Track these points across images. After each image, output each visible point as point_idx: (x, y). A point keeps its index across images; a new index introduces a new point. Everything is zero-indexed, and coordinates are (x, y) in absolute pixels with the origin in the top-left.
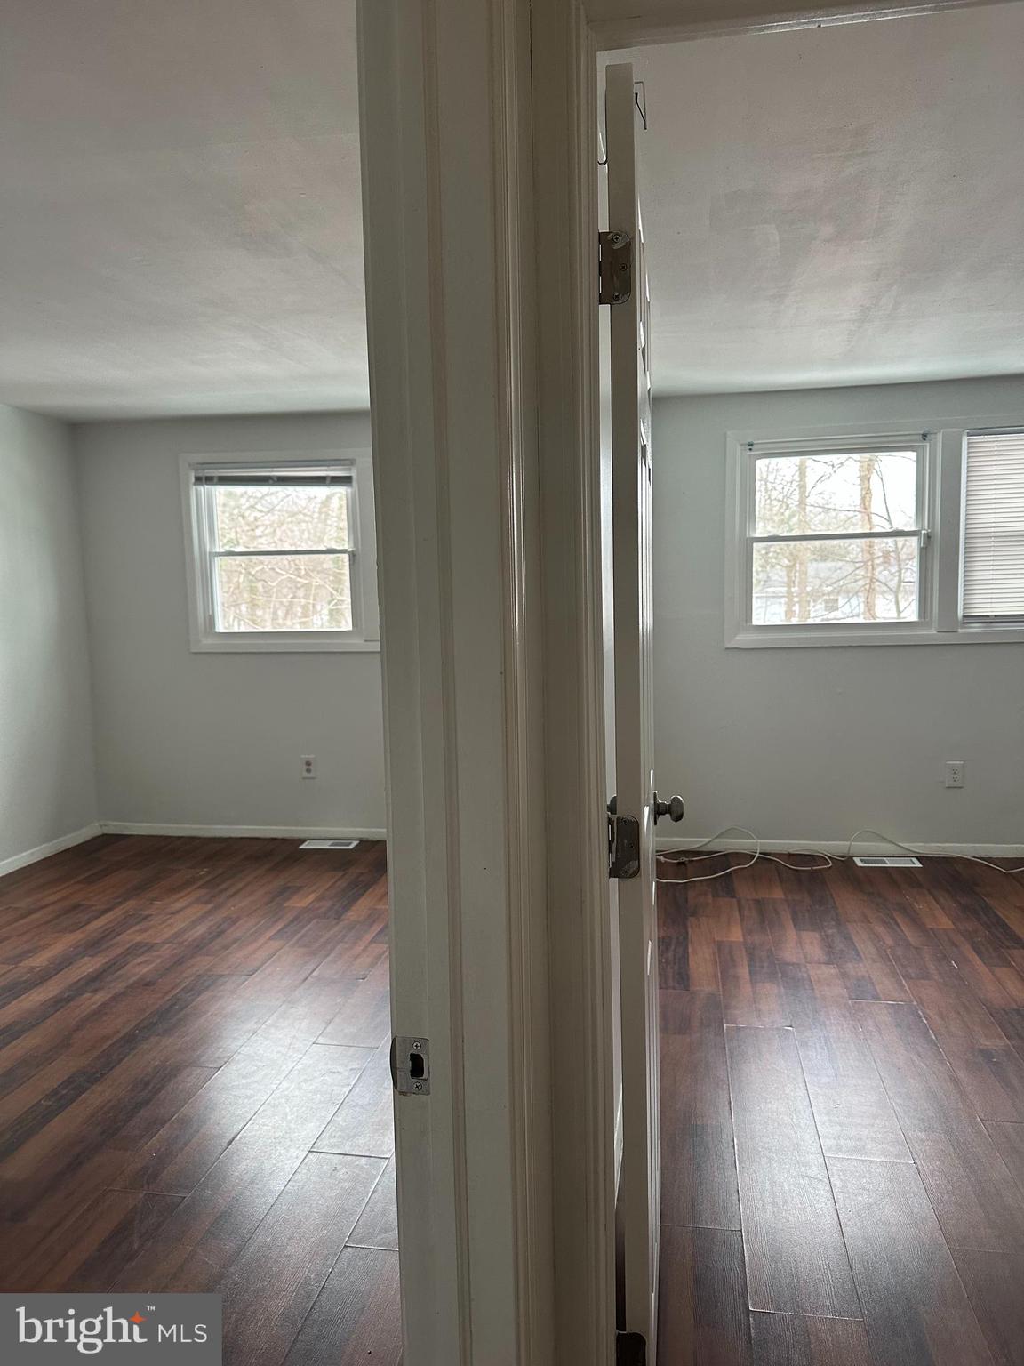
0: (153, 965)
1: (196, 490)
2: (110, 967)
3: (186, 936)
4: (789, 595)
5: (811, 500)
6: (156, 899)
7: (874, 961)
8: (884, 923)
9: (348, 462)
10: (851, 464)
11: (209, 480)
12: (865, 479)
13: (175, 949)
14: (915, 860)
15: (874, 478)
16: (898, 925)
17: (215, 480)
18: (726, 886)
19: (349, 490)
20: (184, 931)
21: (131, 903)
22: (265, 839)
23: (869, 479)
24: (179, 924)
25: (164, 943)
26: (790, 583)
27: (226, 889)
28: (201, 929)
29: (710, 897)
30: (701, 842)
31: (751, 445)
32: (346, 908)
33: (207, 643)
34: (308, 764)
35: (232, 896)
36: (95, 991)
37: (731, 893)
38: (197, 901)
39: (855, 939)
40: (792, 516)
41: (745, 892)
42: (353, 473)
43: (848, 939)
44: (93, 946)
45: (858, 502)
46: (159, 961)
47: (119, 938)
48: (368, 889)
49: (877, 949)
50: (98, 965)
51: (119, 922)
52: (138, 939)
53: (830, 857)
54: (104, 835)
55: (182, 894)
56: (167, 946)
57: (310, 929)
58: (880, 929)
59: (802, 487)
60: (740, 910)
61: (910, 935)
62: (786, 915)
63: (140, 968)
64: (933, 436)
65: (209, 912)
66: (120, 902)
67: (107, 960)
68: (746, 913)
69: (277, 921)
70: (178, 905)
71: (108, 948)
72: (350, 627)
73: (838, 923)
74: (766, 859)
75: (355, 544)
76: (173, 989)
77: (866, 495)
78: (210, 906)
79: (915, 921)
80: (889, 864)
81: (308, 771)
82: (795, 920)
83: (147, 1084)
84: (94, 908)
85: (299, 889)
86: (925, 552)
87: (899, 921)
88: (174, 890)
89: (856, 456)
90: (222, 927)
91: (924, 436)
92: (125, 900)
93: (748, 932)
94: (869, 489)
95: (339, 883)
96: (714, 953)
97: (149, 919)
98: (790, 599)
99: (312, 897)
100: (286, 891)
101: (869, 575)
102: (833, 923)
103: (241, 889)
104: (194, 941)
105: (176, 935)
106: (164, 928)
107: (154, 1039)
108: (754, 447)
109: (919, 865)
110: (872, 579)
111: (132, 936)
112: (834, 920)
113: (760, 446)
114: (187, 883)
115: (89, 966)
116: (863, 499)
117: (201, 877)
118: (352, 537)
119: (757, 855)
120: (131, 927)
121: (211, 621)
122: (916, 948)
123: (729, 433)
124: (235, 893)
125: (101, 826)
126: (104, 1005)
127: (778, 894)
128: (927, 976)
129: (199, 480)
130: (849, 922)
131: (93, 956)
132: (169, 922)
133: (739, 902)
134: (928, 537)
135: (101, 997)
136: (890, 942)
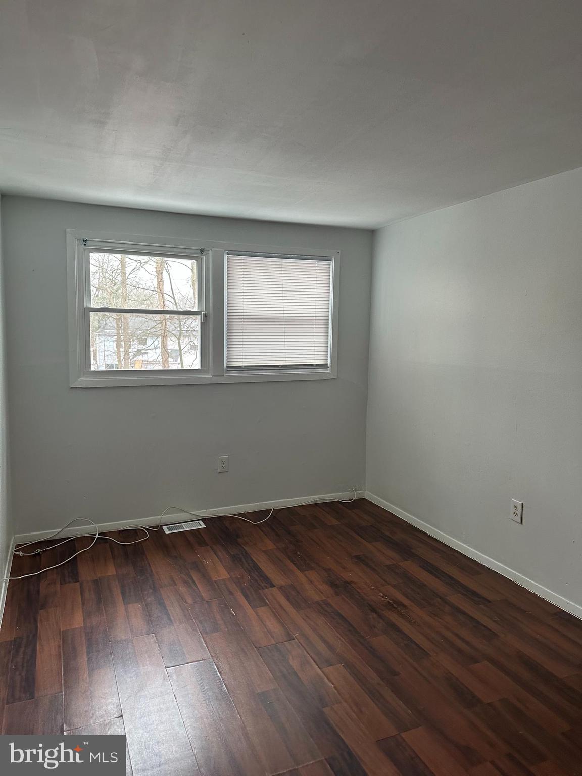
4: (118, 335)
5: (128, 282)
7: (181, 623)
8: (185, 582)
10: (151, 263)
12: (159, 273)
14: (201, 522)
15: (165, 273)
16: (194, 582)
18: (71, 572)
23: (162, 273)
26: (119, 328)
29: (58, 586)
30: (53, 532)
31: (85, 241)
37: (75, 577)
39: (167, 603)
40: (118, 290)
41: (86, 573)
43: (161, 603)
45: (156, 285)
49: (182, 609)
53: (147, 529)
58: (183, 589)
59: (123, 273)
60: (82, 594)
61: (203, 589)
62: (117, 591)
64: (207, 252)
68: (87, 595)
73: (155, 590)
74: (103, 538)
77: (160, 282)
79: (206, 577)
80: (186, 528)
82: (123, 594)
86: (203, 325)
87: (195, 579)
89: (154, 258)
91: (202, 251)
93: (87, 615)
94: (162, 278)
96: (59, 646)
98: (119, 338)
101: (164, 327)
102: (151, 591)
108: (88, 243)
109: (203, 526)
110: (165, 330)
112: (151, 588)
113: (91, 243)
116: (159, 284)
119: (97, 536)
122: (207, 602)
123: (68, 230)
127: (111, 571)
128: (216, 629)
130: (161, 587)
133: (81, 585)
134: (206, 316)
136: (190, 601)
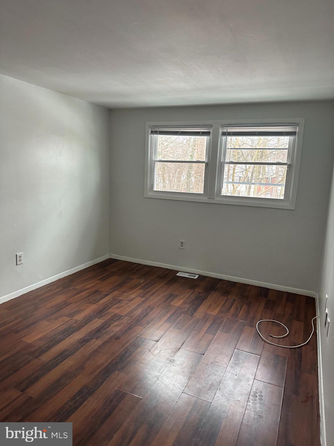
0: (120, 328)
1: (151, 136)
2: (104, 326)
3: (134, 313)
6: (124, 292)
9: (210, 126)
11: (156, 132)
13: (129, 320)
17: (158, 133)
19: (208, 137)
20: (133, 311)
21: (116, 293)
22: (164, 269)
24: (132, 306)
25: (126, 316)
27: (149, 291)
28: (139, 311)
32: (195, 310)
33: (150, 194)
34: (182, 243)
35: (152, 295)
36: (97, 338)
38: (139, 296)
42: (211, 131)
44: (100, 313)
46: (122, 326)
47: (109, 310)
48: (202, 302)
50: (101, 323)
51: (110, 302)
52: (116, 312)
54: (110, 259)
55: (134, 290)
56: (127, 317)
57: (181, 319)
63: (115, 329)
65: (143, 302)
66: (112, 292)
67: (103, 321)
69: (168, 312)
70: (132, 296)
71: (105, 315)
72: (202, 193)
75: (208, 159)
76: (126, 343)
78: (144, 299)
81: (182, 246)
83: (111, 401)
84: (103, 293)
85: (177, 296)
88: (132, 288)
90: (147, 311)
92: (114, 291)
95: (192, 296)
97: (121, 302)
99: (182, 301)
100: (171, 297)
103: (155, 292)
104: (136, 317)
105: (130, 313)
106: (126, 307)
107: (117, 372)
111: (114, 310)
114: (135, 286)
115: (97, 323)
117: (141, 284)
118: (207, 156)
120: (114, 305)
121: (152, 186)
124: (153, 294)
125: (109, 255)
126: (100, 347)
129: (152, 132)
131: (99, 318)
132: (129, 304)
135: (99, 342)
